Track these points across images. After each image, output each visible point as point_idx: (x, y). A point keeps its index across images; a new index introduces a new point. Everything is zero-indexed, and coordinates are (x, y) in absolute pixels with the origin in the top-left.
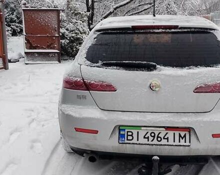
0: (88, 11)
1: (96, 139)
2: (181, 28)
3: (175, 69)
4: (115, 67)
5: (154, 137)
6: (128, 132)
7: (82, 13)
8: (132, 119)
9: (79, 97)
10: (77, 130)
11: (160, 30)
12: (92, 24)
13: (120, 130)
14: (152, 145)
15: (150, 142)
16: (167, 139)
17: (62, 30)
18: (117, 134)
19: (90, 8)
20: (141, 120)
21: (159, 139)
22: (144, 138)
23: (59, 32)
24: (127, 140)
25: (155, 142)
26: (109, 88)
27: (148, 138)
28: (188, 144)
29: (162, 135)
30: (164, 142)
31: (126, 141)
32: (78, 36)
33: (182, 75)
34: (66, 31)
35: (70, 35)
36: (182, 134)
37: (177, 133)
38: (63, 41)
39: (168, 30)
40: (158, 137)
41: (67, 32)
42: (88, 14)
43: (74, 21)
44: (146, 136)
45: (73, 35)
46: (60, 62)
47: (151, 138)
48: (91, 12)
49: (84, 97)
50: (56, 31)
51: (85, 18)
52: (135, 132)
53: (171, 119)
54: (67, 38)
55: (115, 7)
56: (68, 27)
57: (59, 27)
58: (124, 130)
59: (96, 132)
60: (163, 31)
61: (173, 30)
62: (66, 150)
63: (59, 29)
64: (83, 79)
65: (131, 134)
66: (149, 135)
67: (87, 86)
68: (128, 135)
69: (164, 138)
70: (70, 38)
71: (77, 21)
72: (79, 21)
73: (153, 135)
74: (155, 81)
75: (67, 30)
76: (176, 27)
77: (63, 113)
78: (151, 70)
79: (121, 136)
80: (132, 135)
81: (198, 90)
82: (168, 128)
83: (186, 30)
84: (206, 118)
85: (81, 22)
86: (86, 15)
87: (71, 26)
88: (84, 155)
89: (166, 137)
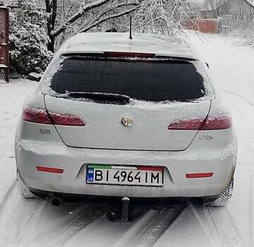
0: (48, 11)
1: (60, 179)
2: (158, 57)
3: (149, 103)
4: (84, 99)
5: (125, 176)
6: (96, 171)
7: (39, 13)
8: (101, 156)
9: (42, 131)
10: (39, 169)
11: (135, 58)
12: (53, 29)
13: (88, 169)
14: (123, 185)
15: (120, 183)
16: (139, 178)
17: (11, 37)
18: (85, 173)
19: (51, 7)
20: (112, 159)
21: (130, 179)
22: (114, 177)
23: (7, 40)
24: (96, 180)
25: (126, 182)
26: (77, 122)
27: (118, 178)
28: (160, 184)
29: (133, 175)
30: (135, 182)
31: (95, 182)
32: (34, 46)
33: (156, 111)
34: (16, 38)
35: (23, 44)
36: (155, 174)
37: (149, 173)
38: (13, 52)
39: (144, 59)
40: (129, 177)
41: (18, 40)
42: (48, 15)
43: (29, 24)
44: (116, 176)
45: (27, 44)
46: (8, 82)
47: (121, 178)
48: (51, 13)
49: (48, 132)
50: (3, 37)
51: (43, 21)
52: (104, 171)
53: (143, 157)
54: (18, 48)
55: (85, 7)
56: (19, 32)
57: (8, 33)
58: (93, 169)
59: (61, 171)
60: (139, 59)
61: (149, 59)
62: (23, 195)
63: (7, 36)
64: (47, 111)
65: (100, 173)
66: (119, 174)
67: (52, 119)
68: (96, 175)
69: (136, 178)
70: (22, 47)
71: (32, 25)
72: (35, 25)
73: (124, 174)
74: (127, 116)
75: (18, 36)
76: (152, 56)
77: (23, 150)
78: (124, 104)
79: (89, 176)
80: (101, 175)
81: (173, 127)
82: (140, 167)
83: (163, 59)
84: (180, 156)
85: (38, 26)
86: (45, 17)
87: (23, 32)
88: (46, 198)
89: (137, 177)
